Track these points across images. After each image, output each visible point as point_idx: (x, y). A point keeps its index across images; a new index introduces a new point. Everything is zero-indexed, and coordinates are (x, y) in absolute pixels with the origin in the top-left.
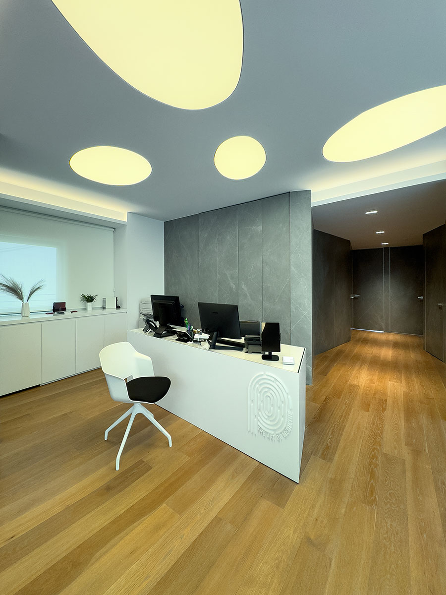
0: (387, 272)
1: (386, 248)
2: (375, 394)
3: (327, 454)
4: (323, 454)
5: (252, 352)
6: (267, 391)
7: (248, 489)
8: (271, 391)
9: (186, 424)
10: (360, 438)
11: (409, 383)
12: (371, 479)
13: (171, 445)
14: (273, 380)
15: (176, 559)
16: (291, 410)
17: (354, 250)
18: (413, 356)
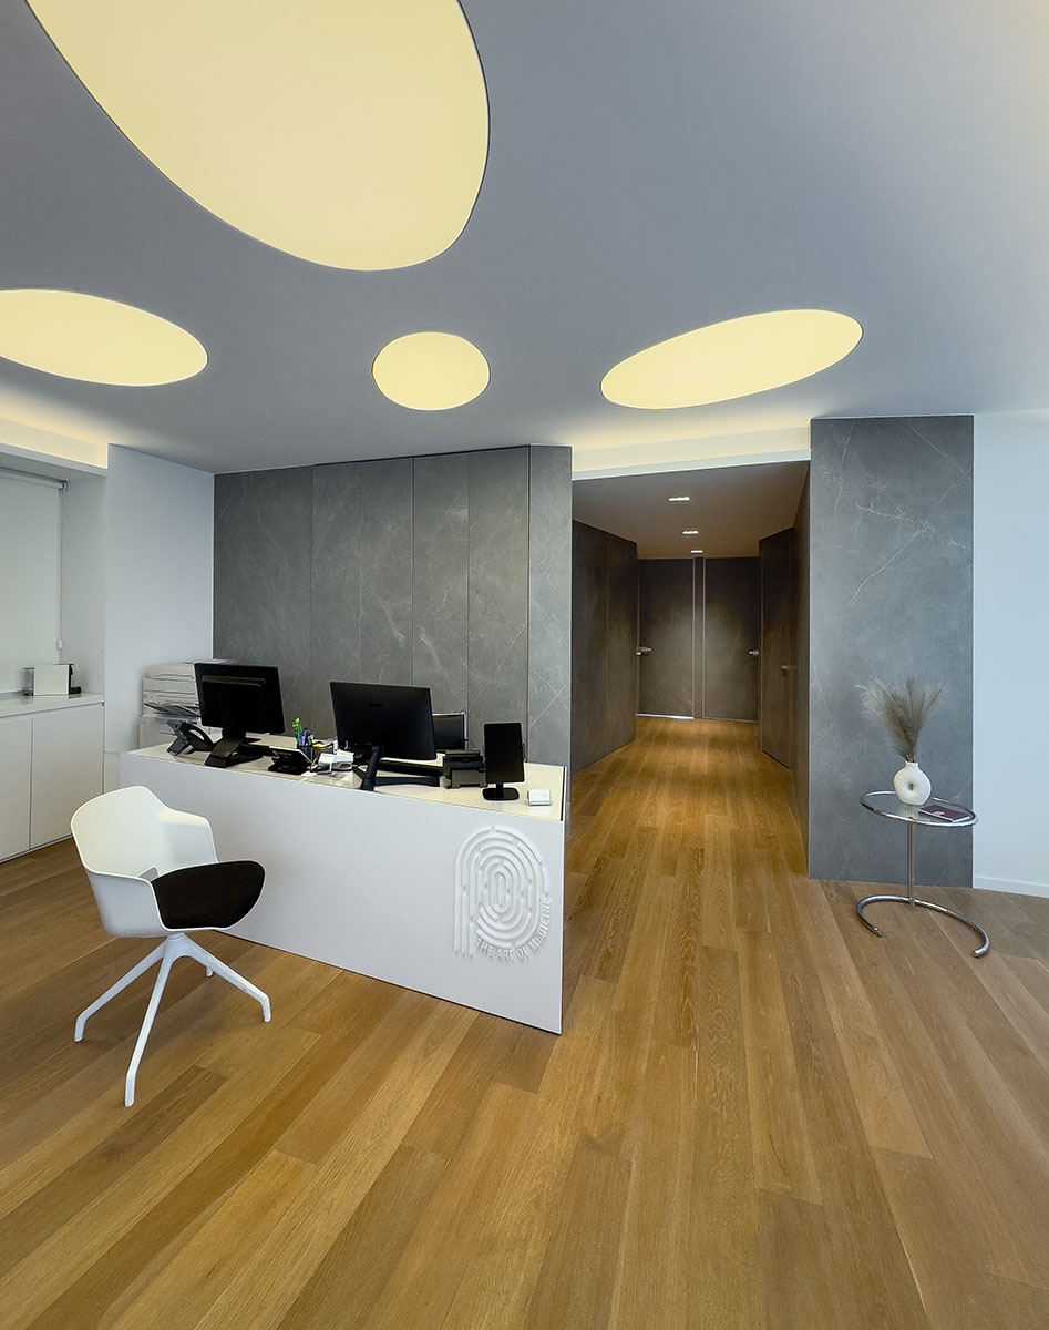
0: (699, 605)
1: (699, 559)
2: (684, 841)
3: (608, 971)
4: (600, 970)
5: (462, 786)
6: (497, 864)
7: (461, 1071)
8: (506, 863)
9: (298, 962)
10: (664, 927)
11: (737, 813)
12: (685, 997)
13: (268, 1017)
14: (511, 839)
15: (323, 1254)
16: (547, 894)
17: (642, 561)
18: (743, 762)
